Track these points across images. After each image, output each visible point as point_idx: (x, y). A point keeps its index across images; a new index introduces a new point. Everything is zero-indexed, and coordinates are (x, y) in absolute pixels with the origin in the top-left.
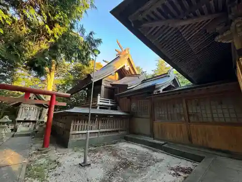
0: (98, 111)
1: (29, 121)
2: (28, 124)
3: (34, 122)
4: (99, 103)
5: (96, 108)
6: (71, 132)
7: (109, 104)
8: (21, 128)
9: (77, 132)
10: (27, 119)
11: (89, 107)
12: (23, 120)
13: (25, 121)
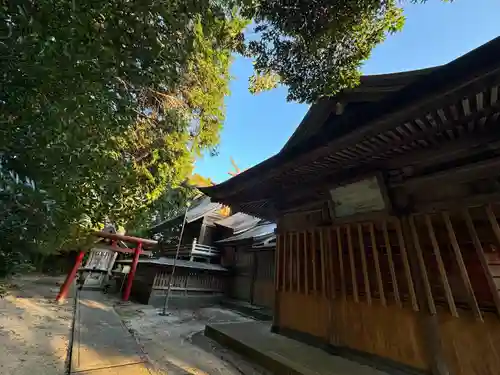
0: (191, 264)
1: (99, 271)
2: (96, 274)
3: (105, 272)
4: (194, 251)
5: (188, 259)
6: (153, 287)
7: (209, 254)
8: (89, 280)
9: (160, 287)
10: (97, 268)
11: (173, 256)
12: (92, 268)
13: (94, 271)
